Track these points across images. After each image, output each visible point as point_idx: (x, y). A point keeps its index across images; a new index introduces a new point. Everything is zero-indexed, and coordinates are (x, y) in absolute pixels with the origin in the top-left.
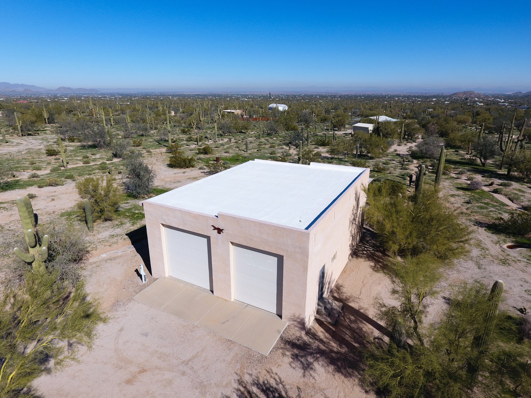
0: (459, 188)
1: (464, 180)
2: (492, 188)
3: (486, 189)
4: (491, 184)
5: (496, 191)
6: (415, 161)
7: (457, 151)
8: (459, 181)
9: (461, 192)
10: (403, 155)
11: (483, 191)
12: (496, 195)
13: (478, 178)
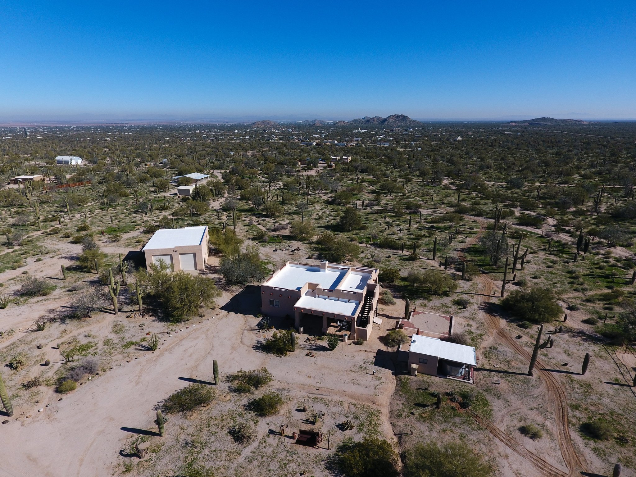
0: (245, 226)
1: (248, 220)
2: (258, 223)
3: (256, 224)
4: (258, 221)
5: (259, 224)
6: (225, 213)
7: (247, 202)
8: (245, 222)
9: (245, 227)
10: (218, 209)
11: (254, 225)
12: (259, 226)
13: (254, 218)
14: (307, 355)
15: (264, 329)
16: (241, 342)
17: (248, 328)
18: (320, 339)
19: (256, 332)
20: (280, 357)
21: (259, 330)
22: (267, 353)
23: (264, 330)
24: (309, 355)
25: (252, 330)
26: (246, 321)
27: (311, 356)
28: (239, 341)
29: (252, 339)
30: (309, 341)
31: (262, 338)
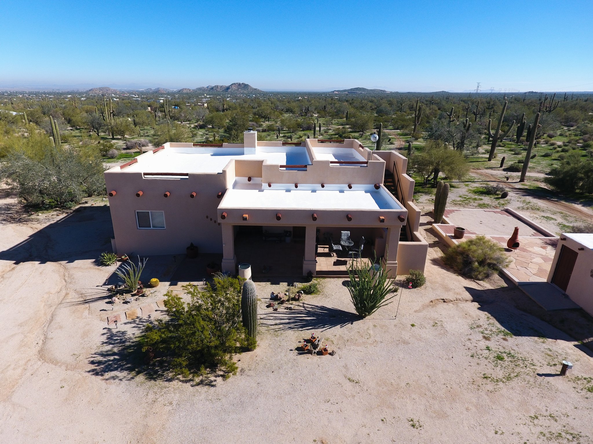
14: (301, 351)
15: (128, 292)
16: (42, 355)
17: (74, 297)
18: (308, 291)
19: (102, 304)
20: (210, 384)
21: (110, 297)
22: (152, 376)
23: (128, 297)
24: (310, 352)
25: (86, 302)
26: (68, 280)
27: (320, 353)
28: (35, 350)
29: (85, 334)
30: (282, 302)
31: (123, 319)
